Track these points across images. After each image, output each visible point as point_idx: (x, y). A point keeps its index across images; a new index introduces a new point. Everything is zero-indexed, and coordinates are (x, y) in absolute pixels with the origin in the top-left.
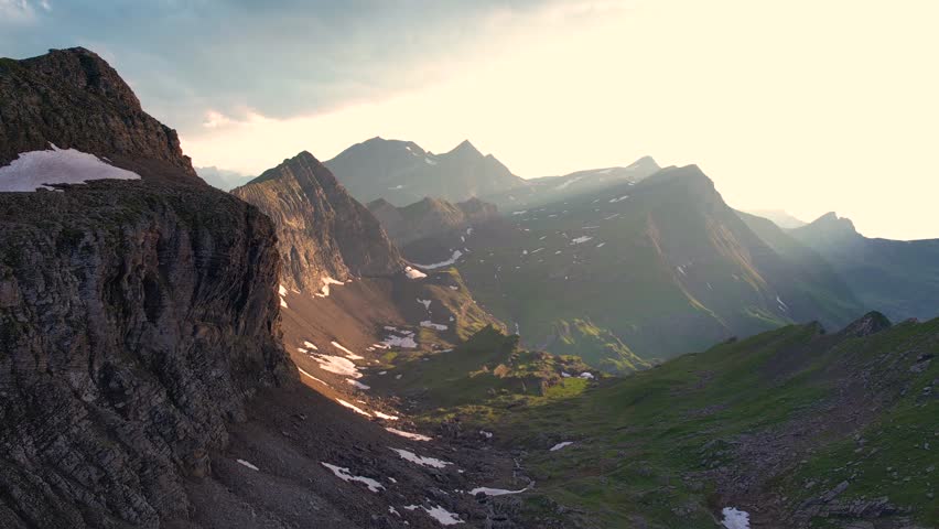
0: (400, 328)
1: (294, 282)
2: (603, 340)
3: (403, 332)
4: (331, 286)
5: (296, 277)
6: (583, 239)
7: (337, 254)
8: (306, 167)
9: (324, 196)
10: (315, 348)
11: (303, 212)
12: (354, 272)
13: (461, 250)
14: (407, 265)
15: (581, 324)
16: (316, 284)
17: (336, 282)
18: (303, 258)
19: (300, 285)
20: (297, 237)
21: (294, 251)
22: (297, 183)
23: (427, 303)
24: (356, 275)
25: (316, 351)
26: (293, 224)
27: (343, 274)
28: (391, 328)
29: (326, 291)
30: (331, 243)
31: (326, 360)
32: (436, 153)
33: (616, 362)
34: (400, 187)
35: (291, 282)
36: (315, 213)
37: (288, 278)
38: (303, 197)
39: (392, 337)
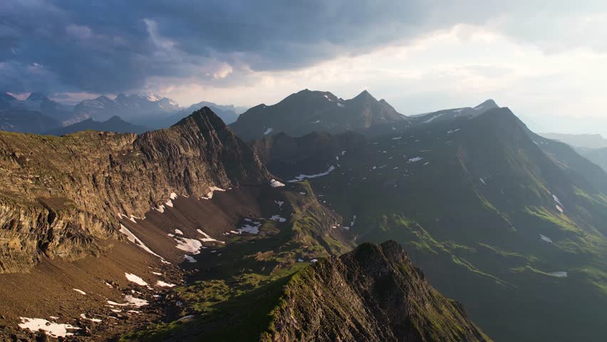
0: (253, 220)
1: (185, 190)
2: (411, 229)
3: (255, 223)
4: (215, 192)
5: (187, 187)
6: (417, 159)
7: (223, 172)
8: (205, 117)
9: (216, 135)
10: (181, 233)
11: (199, 146)
12: (234, 183)
13: (335, 166)
14: (272, 178)
15: (397, 218)
16: (203, 191)
17: (220, 189)
18: (194, 175)
19: (189, 192)
20: (190, 162)
21: (187, 171)
22: (197, 127)
23: (281, 203)
24: (235, 185)
25: (181, 236)
26: (190, 153)
27: (226, 184)
28: (248, 220)
29: (210, 195)
30: (218, 164)
31: (184, 242)
32: (345, 99)
33: (417, 244)
34: (318, 121)
35: (182, 191)
36: (208, 146)
37: (180, 188)
38: (200, 136)
39: (248, 226)
